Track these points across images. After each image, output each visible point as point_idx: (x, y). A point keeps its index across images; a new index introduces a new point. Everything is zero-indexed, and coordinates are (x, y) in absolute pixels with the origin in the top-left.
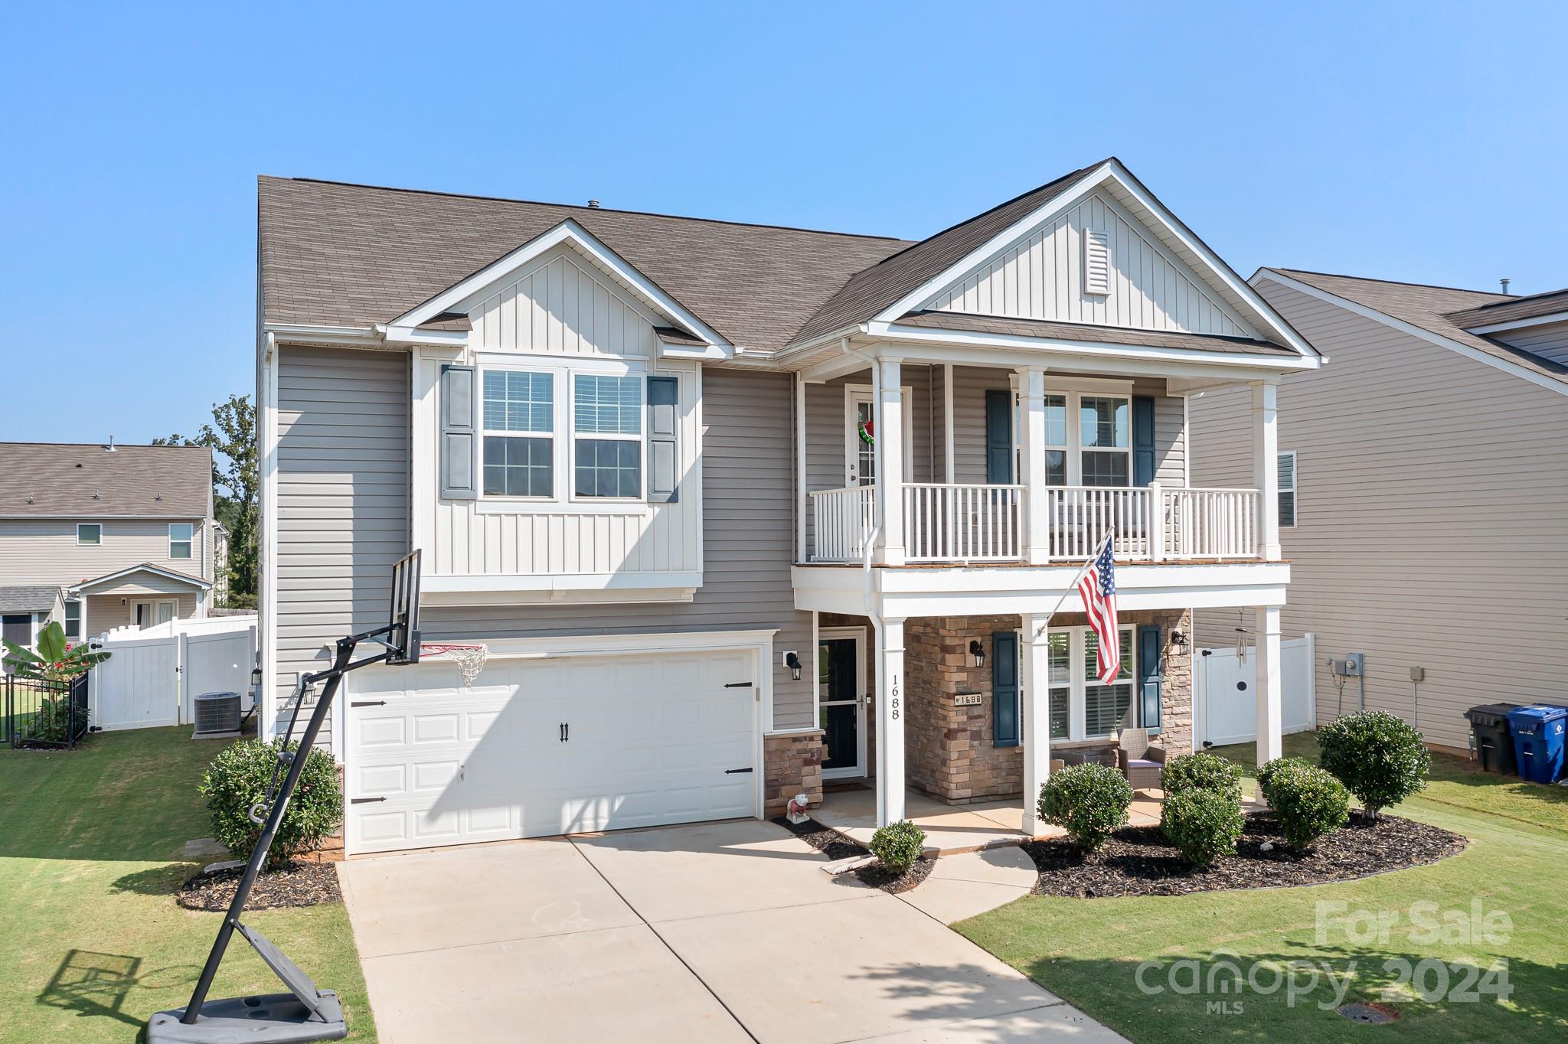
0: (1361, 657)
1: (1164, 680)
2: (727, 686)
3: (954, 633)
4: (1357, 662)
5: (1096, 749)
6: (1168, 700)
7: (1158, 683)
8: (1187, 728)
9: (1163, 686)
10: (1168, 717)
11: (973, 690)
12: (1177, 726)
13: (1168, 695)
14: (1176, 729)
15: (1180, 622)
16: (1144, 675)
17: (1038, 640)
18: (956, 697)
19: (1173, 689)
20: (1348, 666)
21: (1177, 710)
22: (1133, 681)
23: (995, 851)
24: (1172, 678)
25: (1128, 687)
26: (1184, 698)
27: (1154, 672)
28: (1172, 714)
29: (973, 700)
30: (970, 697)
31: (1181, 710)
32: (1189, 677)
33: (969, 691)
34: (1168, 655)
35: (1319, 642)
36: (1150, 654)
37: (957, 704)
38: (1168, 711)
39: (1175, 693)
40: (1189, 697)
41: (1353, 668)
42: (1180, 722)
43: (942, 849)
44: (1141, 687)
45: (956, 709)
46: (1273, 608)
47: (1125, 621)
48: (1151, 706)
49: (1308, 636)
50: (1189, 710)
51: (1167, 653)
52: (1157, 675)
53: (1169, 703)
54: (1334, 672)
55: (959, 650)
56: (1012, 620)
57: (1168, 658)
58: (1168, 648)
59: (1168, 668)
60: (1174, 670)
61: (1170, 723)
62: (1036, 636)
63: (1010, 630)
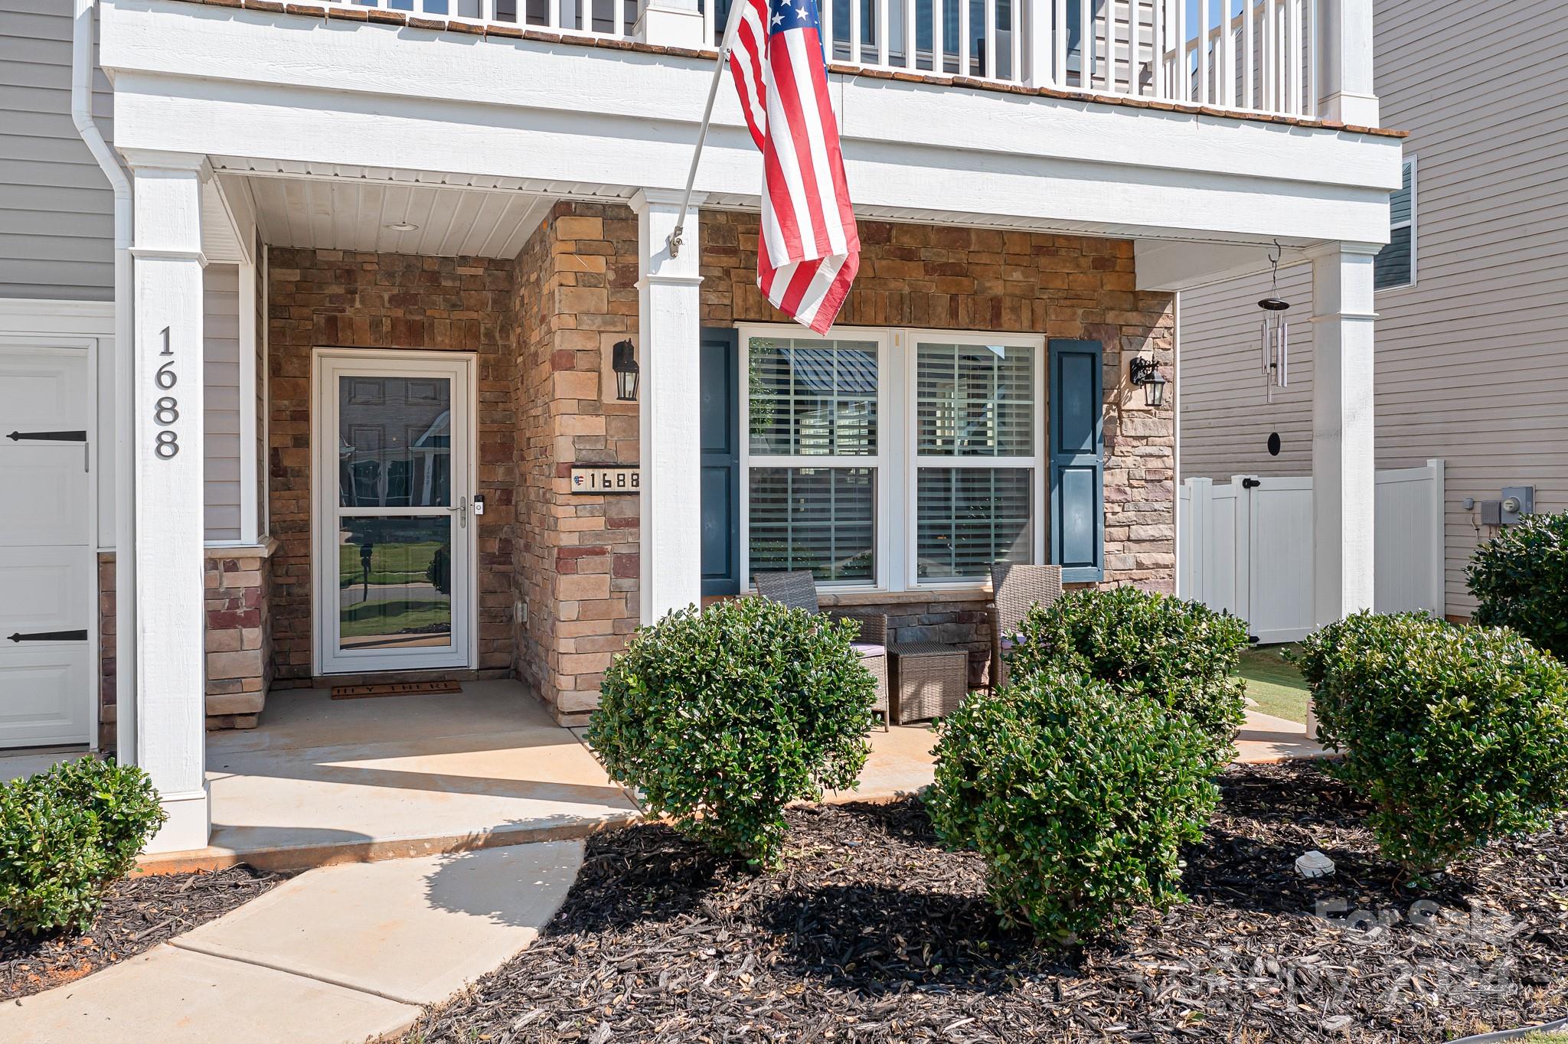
0: (1530, 492)
1: (1110, 464)
2: (16, 436)
3: (571, 322)
4: (1522, 500)
5: (940, 609)
6: (1118, 509)
7: (1094, 468)
8: (1163, 572)
9: (1106, 477)
10: (1118, 546)
11: (621, 460)
12: (1140, 566)
13: (1121, 497)
14: (1137, 574)
15: (1150, 340)
16: (1061, 450)
17: (667, 269)
18: (575, 472)
19: (1131, 486)
20: (1506, 508)
21: (1139, 532)
22: (1036, 462)
23: (505, 853)
24: (1130, 461)
25: (1026, 474)
26: (1157, 506)
27: (1087, 445)
28: (1129, 540)
29: (621, 480)
30: (612, 474)
31: (1151, 532)
32: (1169, 462)
33: (611, 461)
34: (1120, 411)
35: (1451, 472)
36: (1076, 404)
37: (575, 488)
38: (1119, 533)
39: (1138, 495)
40: (1169, 505)
41: (1514, 511)
42: (1146, 559)
43: (378, 839)
44: (1055, 477)
45: (575, 500)
46: (1356, 249)
47: (1017, 327)
48: (1077, 520)
49: (1432, 463)
50: (1169, 533)
51: (1118, 405)
52: (1094, 452)
53: (1121, 517)
54: (1479, 522)
55: (581, 361)
56: (727, 302)
57: (1120, 417)
58: (1120, 394)
59: (1120, 439)
60: (1135, 443)
61: (1124, 560)
62: (661, 256)
63: (724, 324)
